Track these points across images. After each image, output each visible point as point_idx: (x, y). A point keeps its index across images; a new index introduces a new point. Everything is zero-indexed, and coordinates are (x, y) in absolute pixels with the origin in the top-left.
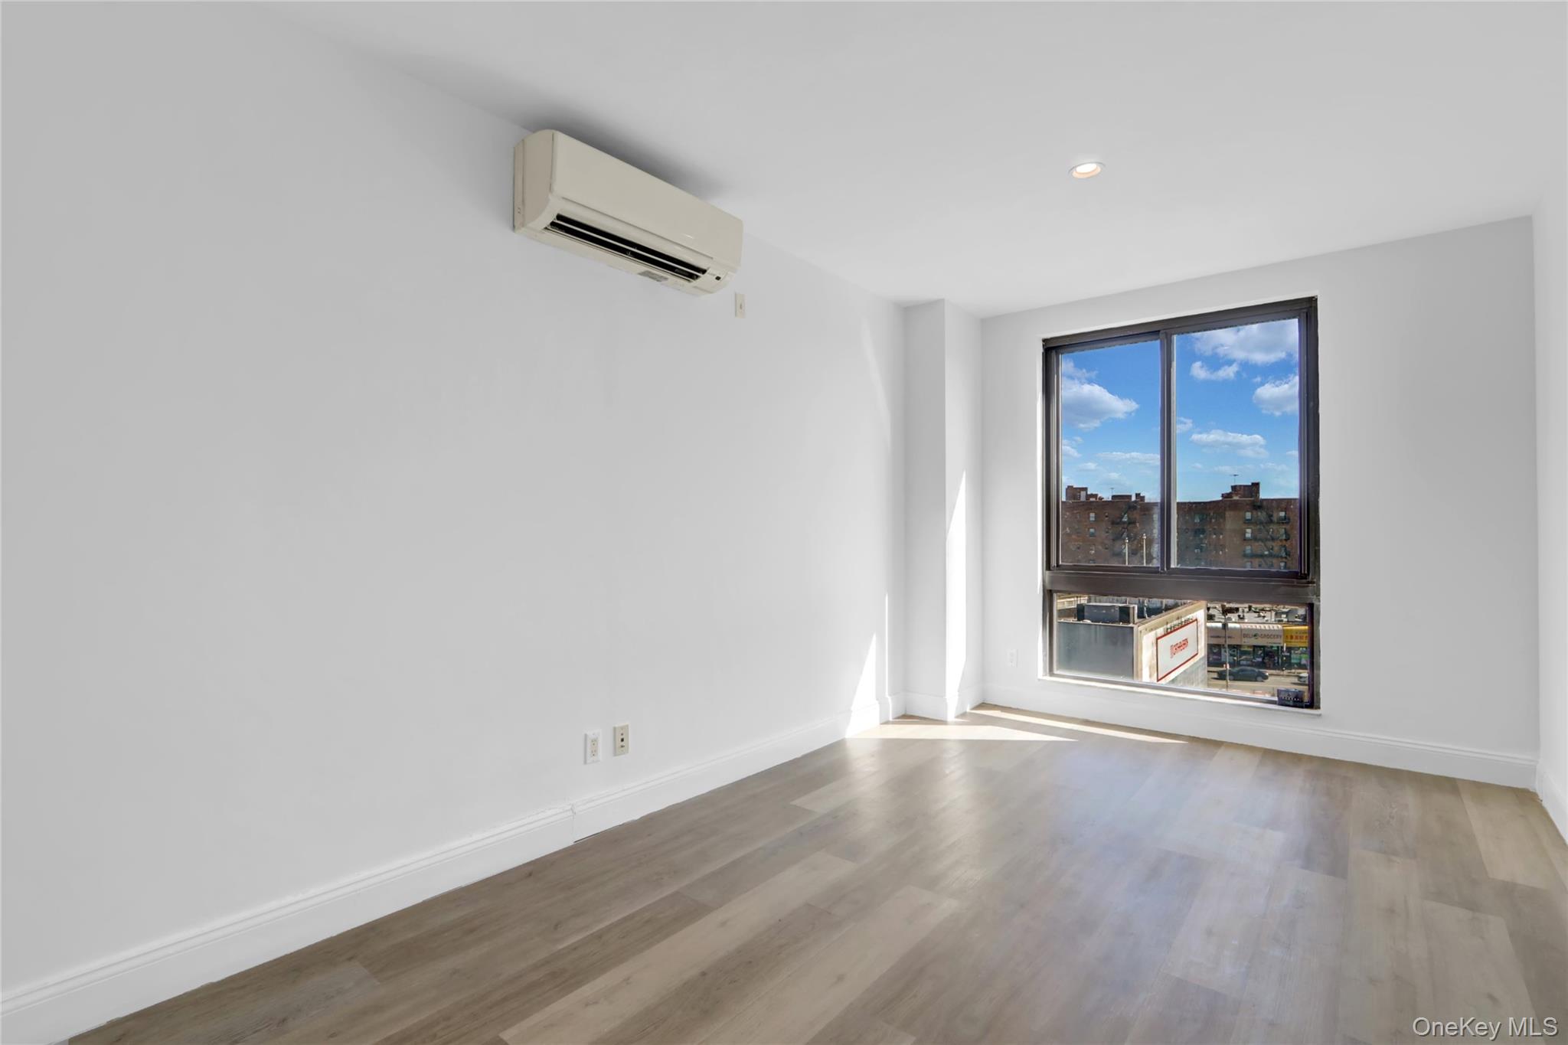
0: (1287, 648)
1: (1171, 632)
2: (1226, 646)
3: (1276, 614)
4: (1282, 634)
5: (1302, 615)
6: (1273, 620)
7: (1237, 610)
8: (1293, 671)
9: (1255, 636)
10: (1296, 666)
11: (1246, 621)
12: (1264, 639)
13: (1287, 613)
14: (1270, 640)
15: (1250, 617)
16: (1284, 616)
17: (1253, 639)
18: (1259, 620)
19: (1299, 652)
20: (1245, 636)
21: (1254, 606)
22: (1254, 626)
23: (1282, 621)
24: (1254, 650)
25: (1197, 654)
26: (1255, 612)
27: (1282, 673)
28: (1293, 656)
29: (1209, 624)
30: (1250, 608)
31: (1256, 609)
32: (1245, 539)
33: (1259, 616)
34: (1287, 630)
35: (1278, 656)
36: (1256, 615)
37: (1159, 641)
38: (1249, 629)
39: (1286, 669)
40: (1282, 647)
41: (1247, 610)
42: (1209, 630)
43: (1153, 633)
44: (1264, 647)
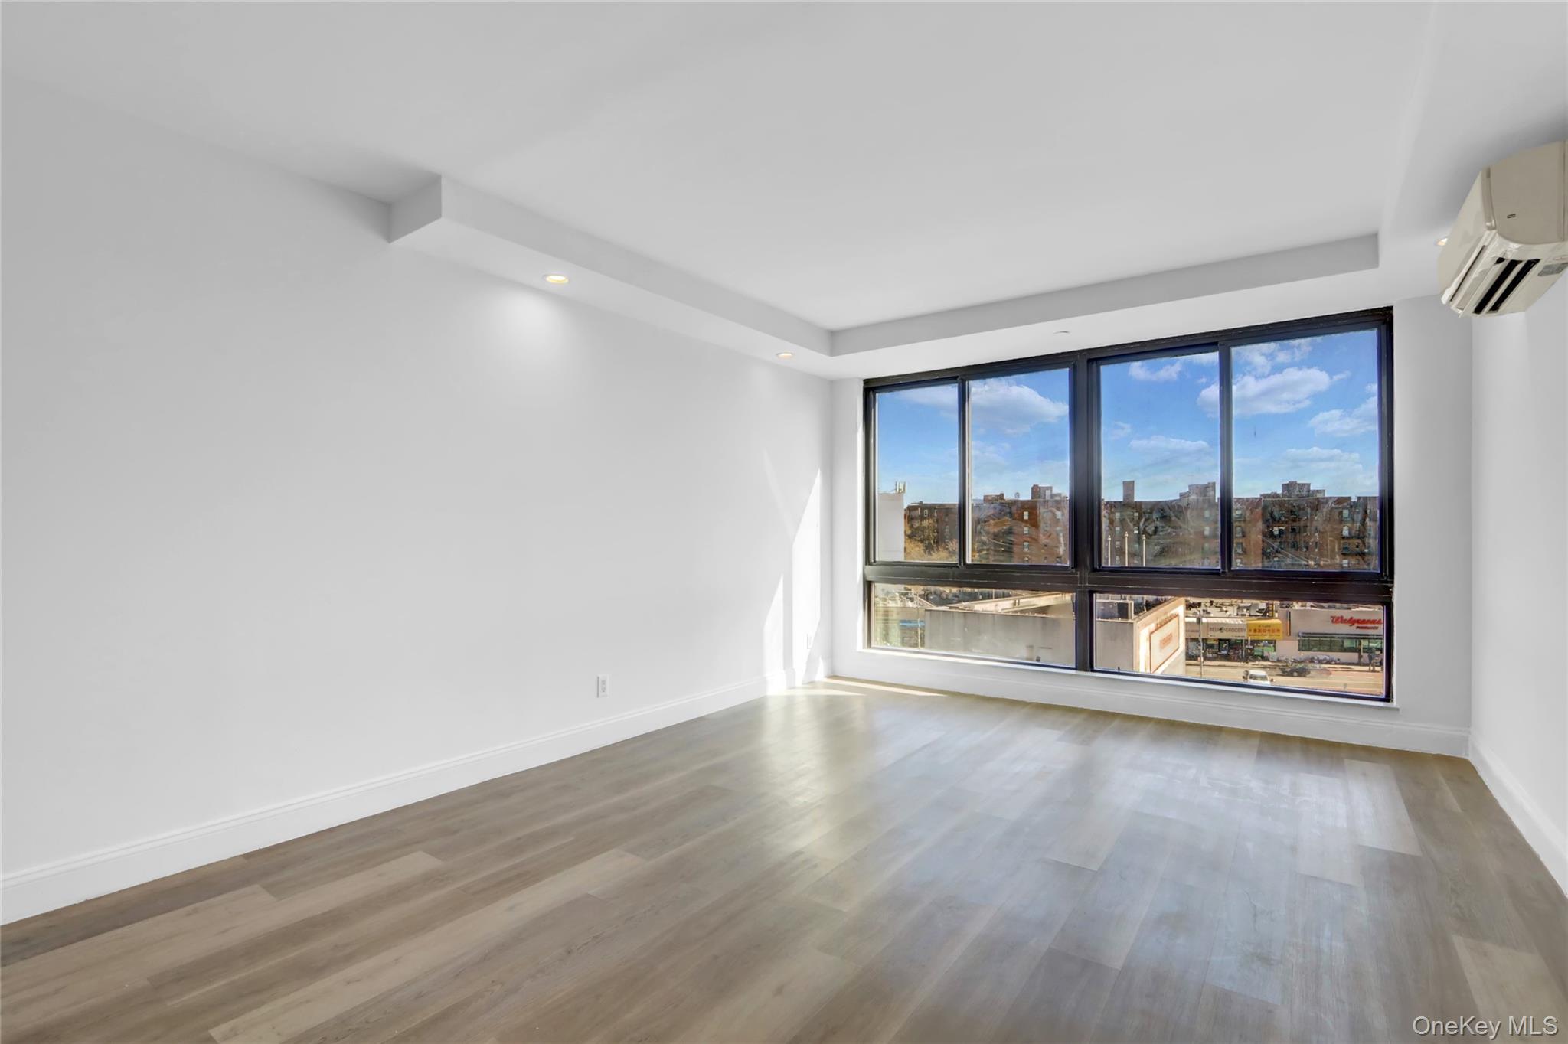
0: (1251, 641)
1: (1160, 627)
2: (1201, 640)
3: (1238, 608)
4: (1245, 627)
5: (1263, 610)
6: (1235, 614)
7: (1199, 604)
8: (1257, 663)
9: (1221, 629)
10: (1259, 658)
11: (1212, 615)
12: (1228, 633)
13: (1248, 608)
14: (1235, 634)
15: (1214, 611)
16: (1245, 610)
17: (1219, 632)
18: (1222, 614)
19: (1261, 644)
20: (1212, 629)
21: (1215, 601)
22: (1220, 620)
23: (1245, 615)
24: (1219, 644)
25: (1178, 649)
26: (1216, 607)
27: (1246, 665)
28: (1256, 649)
29: (1188, 620)
30: (1211, 602)
31: (1217, 604)
32: (1205, 537)
33: (1222, 611)
34: (1251, 624)
35: (1242, 648)
36: (1219, 609)
37: (1152, 636)
38: (1215, 624)
39: (1251, 661)
40: (1247, 640)
41: (1208, 605)
42: (1187, 624)
43: (1147, 628)
44: (1228, 640)
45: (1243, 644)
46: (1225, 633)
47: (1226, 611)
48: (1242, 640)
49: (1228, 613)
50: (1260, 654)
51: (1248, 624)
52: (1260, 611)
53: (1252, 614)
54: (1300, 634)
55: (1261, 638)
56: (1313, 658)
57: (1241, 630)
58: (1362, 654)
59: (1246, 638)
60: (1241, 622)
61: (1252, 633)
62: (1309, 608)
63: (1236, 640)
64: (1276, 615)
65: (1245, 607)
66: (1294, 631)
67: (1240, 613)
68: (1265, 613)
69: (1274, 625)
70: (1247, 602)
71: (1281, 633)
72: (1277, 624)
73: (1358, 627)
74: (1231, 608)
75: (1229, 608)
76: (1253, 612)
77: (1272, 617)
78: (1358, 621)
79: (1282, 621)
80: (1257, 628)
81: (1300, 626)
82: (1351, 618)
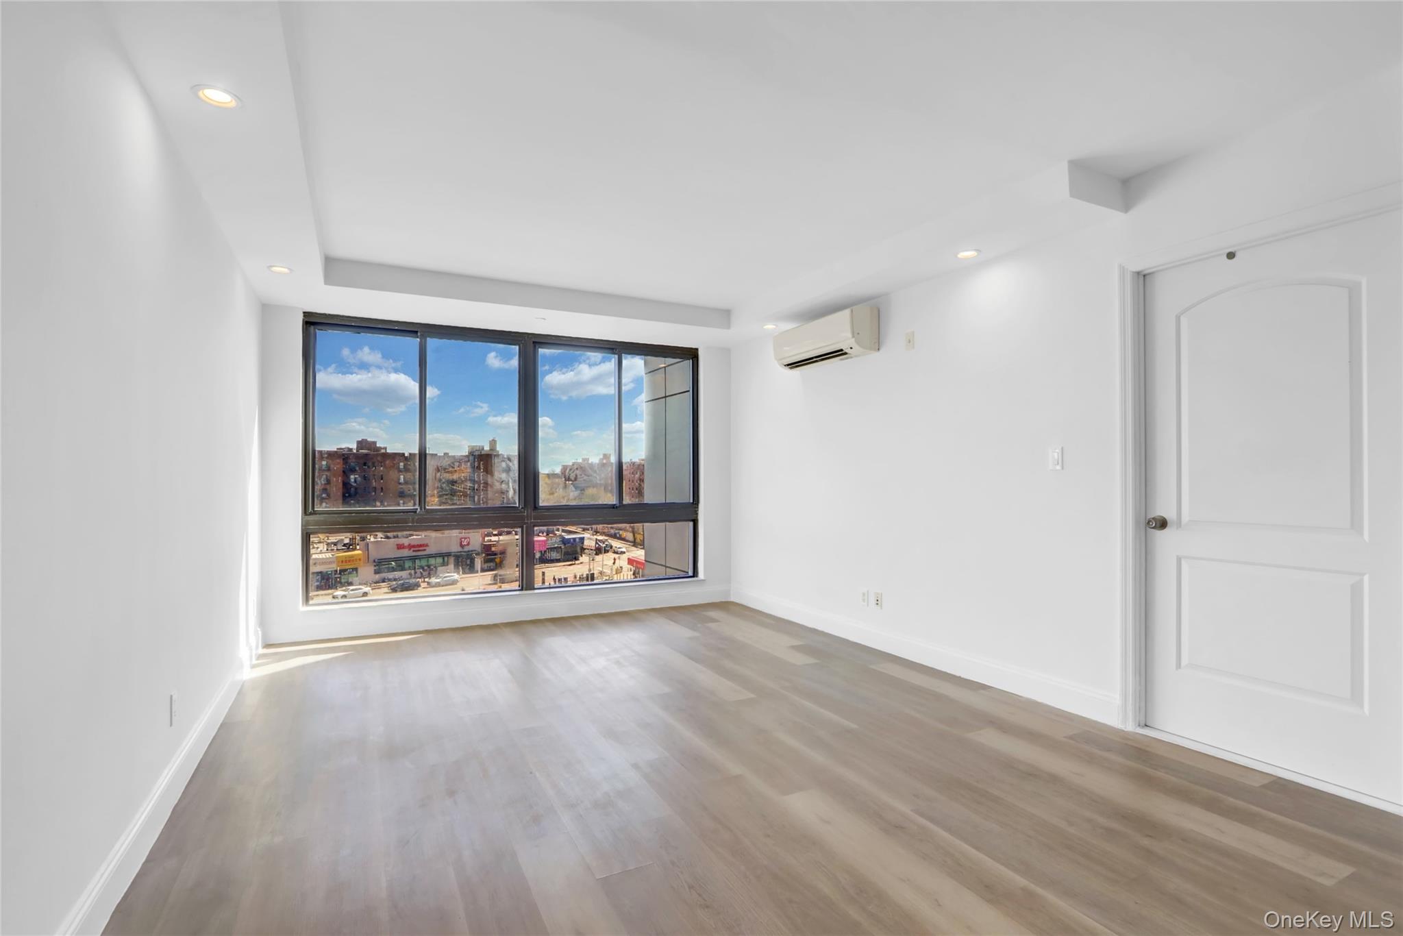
45: (333, 574)
46: (318, 566)
47: (318, 548)
48: (332, 571)
49: (319, 549)
50: (346, 580)
51: (337, 557)
52: (344, 545)
53: (339, 548)
54: (376, 561)
55: (347, 567)
56: (385, 579)
57: (330, 563)
58: (417, 570)
59: (335, 569)
60: (331, 556)
61: (340, 564)
62: (380, 539)
63: (327, 572)
64: (358, 547)
65: (332, 543)
66: (371, 559)
67: (330, 549)
68: (349, 547)
69: (355, 555)
70: (333, 539)
71: (362, 561)
72: (358, 555)
73: (414, 551)
74: (322, 544)
75: (319, 545)
76: (340, 547)
77: (355, 549)
78: (414, 546)
79: (363, 551)
80: (344, 560)
81: (375, 554)
82: (409, 545)
